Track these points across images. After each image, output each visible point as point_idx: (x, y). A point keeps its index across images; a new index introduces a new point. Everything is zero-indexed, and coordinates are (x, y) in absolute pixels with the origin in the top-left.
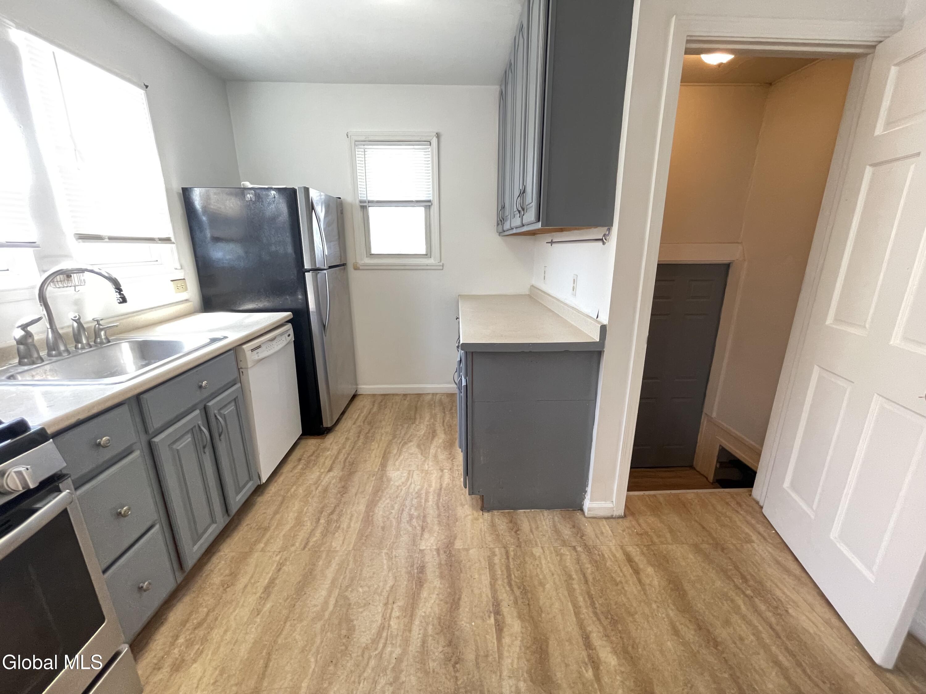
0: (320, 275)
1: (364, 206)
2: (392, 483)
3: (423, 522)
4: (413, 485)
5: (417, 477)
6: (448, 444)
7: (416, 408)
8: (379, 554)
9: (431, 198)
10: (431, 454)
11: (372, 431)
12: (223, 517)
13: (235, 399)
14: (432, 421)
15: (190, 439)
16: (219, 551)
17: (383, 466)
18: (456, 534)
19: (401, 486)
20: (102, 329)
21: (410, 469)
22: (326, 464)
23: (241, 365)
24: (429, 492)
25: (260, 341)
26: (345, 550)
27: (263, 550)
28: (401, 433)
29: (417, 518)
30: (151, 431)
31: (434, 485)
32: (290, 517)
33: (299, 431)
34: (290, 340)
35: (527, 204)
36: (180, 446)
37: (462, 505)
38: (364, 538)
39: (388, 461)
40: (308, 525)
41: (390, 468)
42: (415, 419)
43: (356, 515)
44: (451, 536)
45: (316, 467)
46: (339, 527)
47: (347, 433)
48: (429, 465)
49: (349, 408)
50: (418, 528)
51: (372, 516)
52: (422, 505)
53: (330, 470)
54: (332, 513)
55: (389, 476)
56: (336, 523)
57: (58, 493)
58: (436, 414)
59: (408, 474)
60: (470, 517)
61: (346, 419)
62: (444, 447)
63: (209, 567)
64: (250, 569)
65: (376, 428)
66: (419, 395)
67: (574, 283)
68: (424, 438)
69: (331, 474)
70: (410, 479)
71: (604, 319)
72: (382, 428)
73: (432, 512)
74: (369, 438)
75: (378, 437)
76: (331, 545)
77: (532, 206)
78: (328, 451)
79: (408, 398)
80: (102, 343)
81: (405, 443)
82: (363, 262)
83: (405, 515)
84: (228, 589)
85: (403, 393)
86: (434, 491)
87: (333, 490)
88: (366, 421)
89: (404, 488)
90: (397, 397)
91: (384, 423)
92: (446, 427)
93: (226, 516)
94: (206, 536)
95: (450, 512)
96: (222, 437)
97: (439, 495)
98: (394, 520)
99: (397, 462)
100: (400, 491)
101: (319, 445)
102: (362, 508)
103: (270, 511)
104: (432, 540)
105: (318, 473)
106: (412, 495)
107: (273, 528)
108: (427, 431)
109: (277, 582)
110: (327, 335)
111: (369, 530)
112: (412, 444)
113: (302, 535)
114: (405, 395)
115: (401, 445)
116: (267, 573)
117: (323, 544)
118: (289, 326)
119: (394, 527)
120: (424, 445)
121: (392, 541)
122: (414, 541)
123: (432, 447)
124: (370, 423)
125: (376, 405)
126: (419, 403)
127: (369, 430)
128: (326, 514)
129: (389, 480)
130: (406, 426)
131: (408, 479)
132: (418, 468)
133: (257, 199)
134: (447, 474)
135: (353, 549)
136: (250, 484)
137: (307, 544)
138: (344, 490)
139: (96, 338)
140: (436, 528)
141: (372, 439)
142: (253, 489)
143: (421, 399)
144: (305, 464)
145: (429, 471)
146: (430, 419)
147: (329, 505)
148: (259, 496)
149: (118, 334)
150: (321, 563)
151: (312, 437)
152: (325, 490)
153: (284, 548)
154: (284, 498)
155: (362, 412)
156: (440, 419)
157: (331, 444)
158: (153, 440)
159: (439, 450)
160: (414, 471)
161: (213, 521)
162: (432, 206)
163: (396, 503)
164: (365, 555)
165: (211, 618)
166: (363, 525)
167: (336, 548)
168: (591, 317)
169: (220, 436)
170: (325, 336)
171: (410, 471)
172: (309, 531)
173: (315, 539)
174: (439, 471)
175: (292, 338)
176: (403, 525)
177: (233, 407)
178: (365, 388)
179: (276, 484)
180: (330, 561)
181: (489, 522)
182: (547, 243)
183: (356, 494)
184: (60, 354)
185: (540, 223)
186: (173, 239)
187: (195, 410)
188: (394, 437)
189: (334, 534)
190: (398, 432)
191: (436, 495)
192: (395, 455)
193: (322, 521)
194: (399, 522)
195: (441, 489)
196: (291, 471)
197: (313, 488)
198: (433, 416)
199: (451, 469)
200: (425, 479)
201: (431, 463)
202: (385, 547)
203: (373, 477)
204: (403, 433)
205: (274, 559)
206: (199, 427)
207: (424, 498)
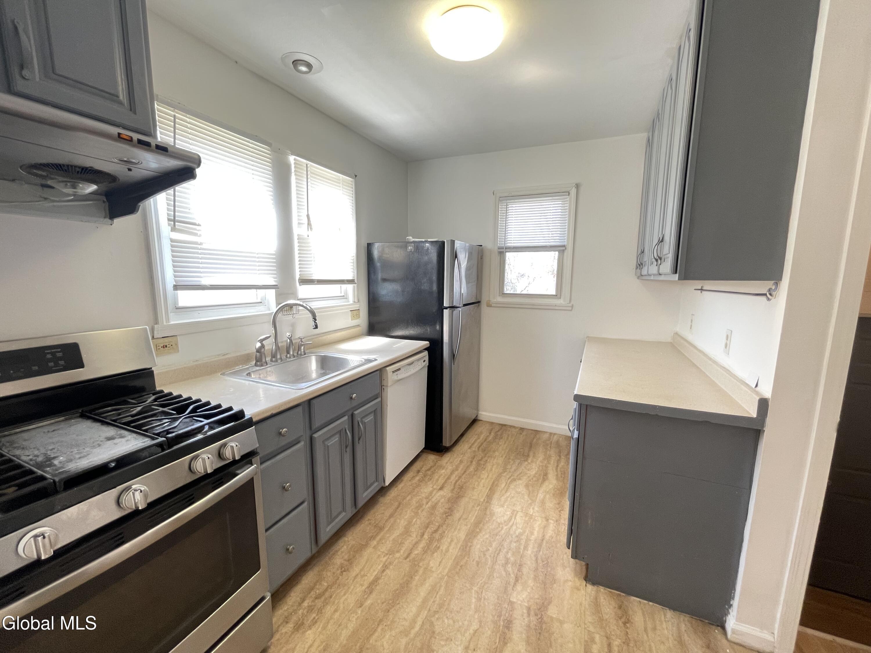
0: (456, 312)
1: (502, 252)
2: (494, 518)
3: (519, 570)
4: (514, 527)
5: (519, 519)
6: (558, 492)
7: (531, 444)
8: (469, 589)
9: (566, 243)
10: (538, 498)
11: (484, 460)
12: (352, 508)
13: (375, 411)
14: (546, 462)
15: (337, 439)
16: (345, 536)
17: (489, 497)
18: (552, 598)
19: (502, 524)
20: (302, 345)
21: (515, 509)
22: (439, 482)
23: (384, 383)
24: (530, 540)
25: (400, 365)
26: (441, 573)
27: (374, 547)
28: (511, 468)
29: (513, 565)
30: (314, 427)
31: (536, 533)
32: (402, 523)
33: (422, 445)
34: (425, 365)
35: (664, 253)
36: (330, 443)
37: (564, 567)
38: (459, 567)
39: (494, 494)
40: (413, 537)
41: (495, 502)
42: (528, 456)
43: (455, 541)
44: (546, 598)
45: (430, 482)
46: (439, 547)
47: (462, 456)
48: (535, 510)
49: (468, 432)
50: (512, 576)
51: (471, 546)
52: (520, 552)
53: (441, 488)
54: (436, 531)
55: (493, 510)
56: (437, 543)
57: (250, 465)
58: (550, 456)
59: (512, 513)
60: (570, 583)
61: (463, 442)
62: (554, 495)
63: (335, 548)
64: (363, 561)
65: (489, 457)
66: (537, 432)
67: (727, 340)
68: (534, 479)
69: (441, 493)
70: (513, 520)
71: (766, 391)
72: (494, 458)
73: (529, 564)
74: (480, 466)
75: (489, 466)
76: (428, 564)
77: (669, 257)
78: (443, 469)
79: (524, 433)
80: (301, 355)
81: (514, 480)
82: (496, 300)
83: (501, 556)
84: (344, 573)
85: (520, 426)
86: (536, 540)
87: (440, 510)
88: (480, 448)
89: (505, 528)
90: (513, 430)
91: (497, 454)
92: (559, 473)
93: (353, 508)
94: (337, 520)
95: (549, 569)
96: (361, 440)
97: (540, 545)
98: (489, 558)
99: (503, 497)
100: (500, 529)
101: (437, 461)
102: (462, 535)
103: (387, 513)
104: (524, 595)
105: (431, 489)
106: (512, 537)
107: (387, 529)
108: (538, 471)
109: (380, 581)
110: (455, 364)
111: (465, 561)
112: (520, 482)
113: (408, 543)
114: (522, 429)
115: (510, 480)
116: (374, 571)
117: (422, 560)
118: (426, 353)
119: (488, 566)
120: (532, 487)
121: (484, 580)
122: (506, 589)
123: (541, 491)
124: (484, 450)
125: (493, 434)
126: (535, 440)
127: (482, 458)
128: (430, 531)
129: (492, 514)
130: (518, 461)
131: (510, 519)
132: (522, 510)
133: (415, 251)
134: (551, 525)
135: (447, 574)
136: (376, 484)
137: (409, 554)
138: (449, 513)
139: (298, 351)
140: (531, 583)
141: (483, 467)
142: (378, 489)
143: (538, 436)
144: (422, 477)
145: (533, 516)
146: (544, 459)
147: (434, 523)
148: (382, 496)
149: (311, 348)
150: (417, 578)
151: (432, 452)
152: (434, 507)
153: (391, 552)
154: (400, 504)
155: (479, 438)
156: (554, 462)
157: (447, 463)
158: (313, 435)
159: (548, 496)
160: (517, 512)
161: (344, 510)
162: (566, 251)
163: (494, 541)
164: (456, 585)
165: (327, 594)
166: (459, 553)
167: (432, 567)
168: (747, 385)
169: (359, 439)
170: (454, 364)
171: (514, 511)
172: (414, 542)
173: (416, 552)
174: (544, 520)
175: (426, 363)
176: (498, 567)
177: (373, 417)
178: (485, 415)
179: (396, 489)
180: (425, 580)
181: (592, 598)
182: (695, 289)
183: (459, 520)
184: (276, 361)
185: (677, 275)
186: (356, 281)
187: (345, 416)
188: (505, 470)
189: (433, 553)
190: (509, 467)
191: (536, 545)
192: (502, 490)
193: (426, 536)
194: (494, 563)
195: (543, 540)
196: (410, 481)
197: (424, 502)
198: (548, 458)
199: (557, 521)
200: (527, 524)
201: (536, 509)
202: (476, 584)
203: (477, 506)
204: (514, 468)
205: (381, 559)
206: (346, 430)
207: (523, 545)
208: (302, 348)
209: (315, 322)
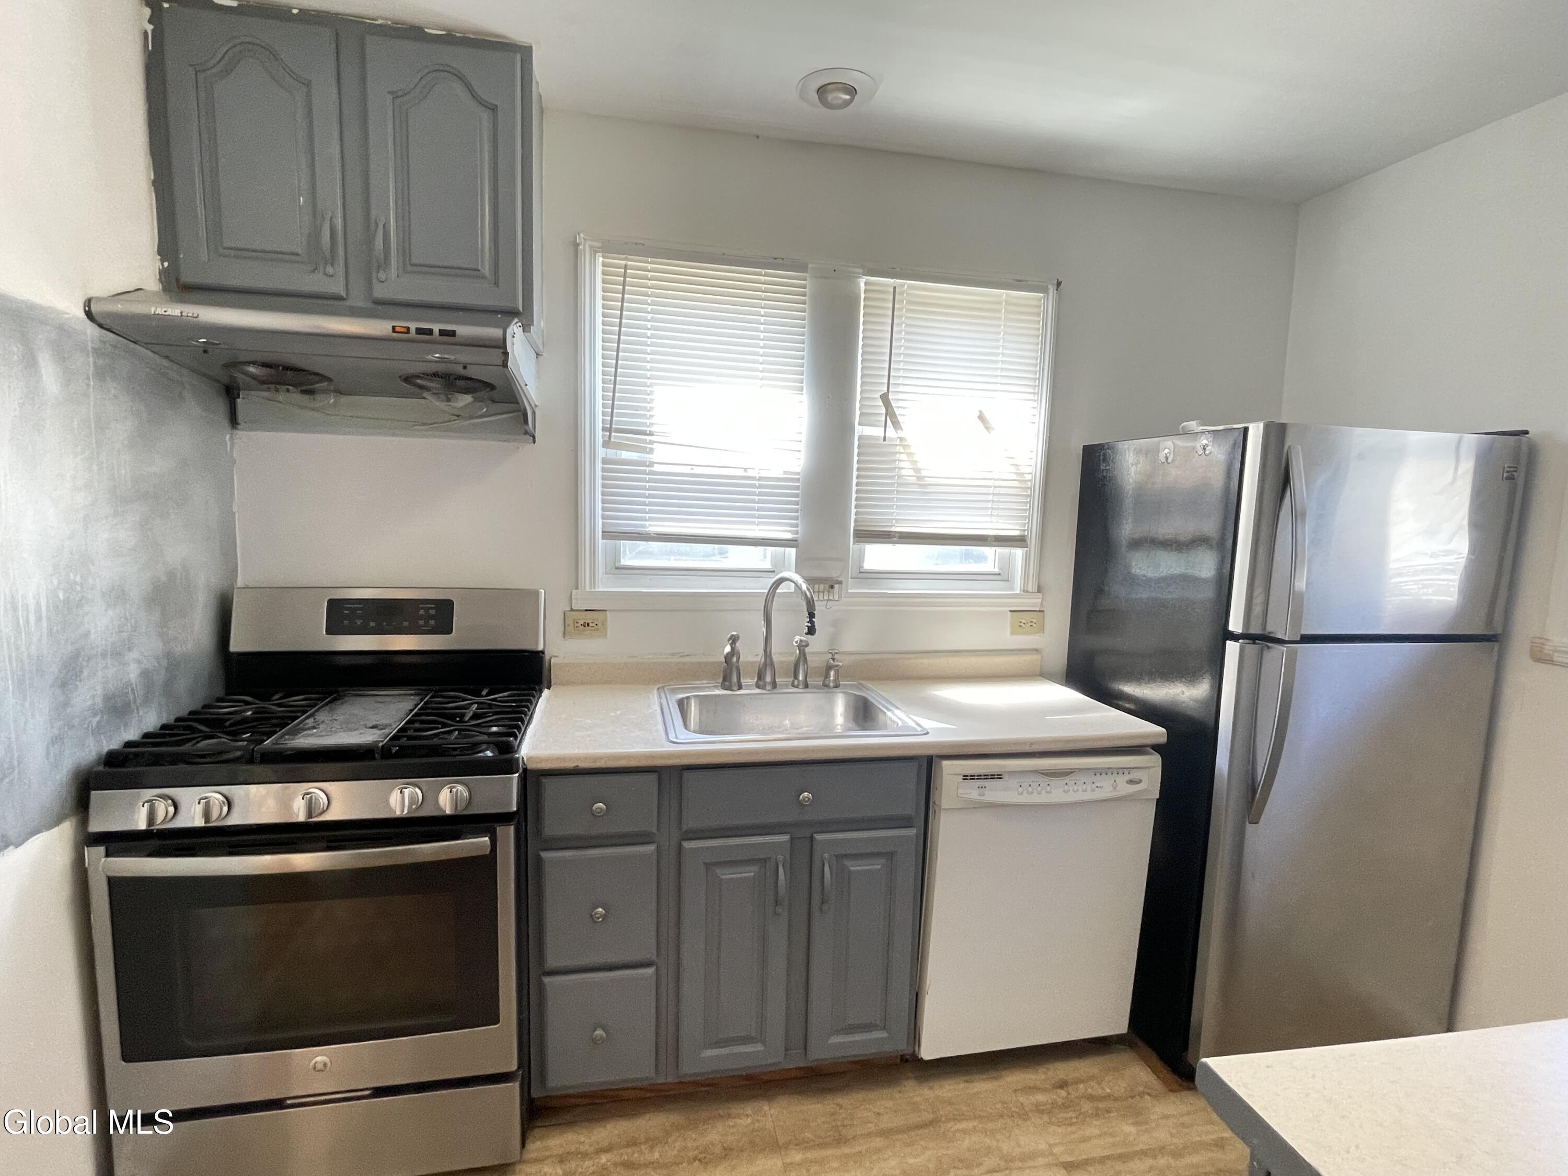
0: (1272, 653)
12: (789, 1048)
13: (889, 854)
16: (766, 1100)
20: (832, 667)
22: (1087, 1146)
23: (936, 796)
25: (1006, 766)
27: (787, 1165)
30: (685, 828)
36: (726, 875)
45: (1061, 1130)
53: (1071, 1166)
78: (1137, 1124)
80: (827, 686)
93: (798, 1053)
94: (738, 1049)
96: (829, 905)
105: (1045, 1147)
118: (1150, 760)
136: (882, 1035)
139: (826, 677)
142: (887, 1050)
144: (1055, 1104)
158: (683, 843)
161: (761, 1039)
170: (1252, 821)
175: (1148, 790)
177: (877, 867)
184: (765, 686)
186: (1034, 540)
187: (781, 833)
208: (832, 673)
209: (811, 621)
